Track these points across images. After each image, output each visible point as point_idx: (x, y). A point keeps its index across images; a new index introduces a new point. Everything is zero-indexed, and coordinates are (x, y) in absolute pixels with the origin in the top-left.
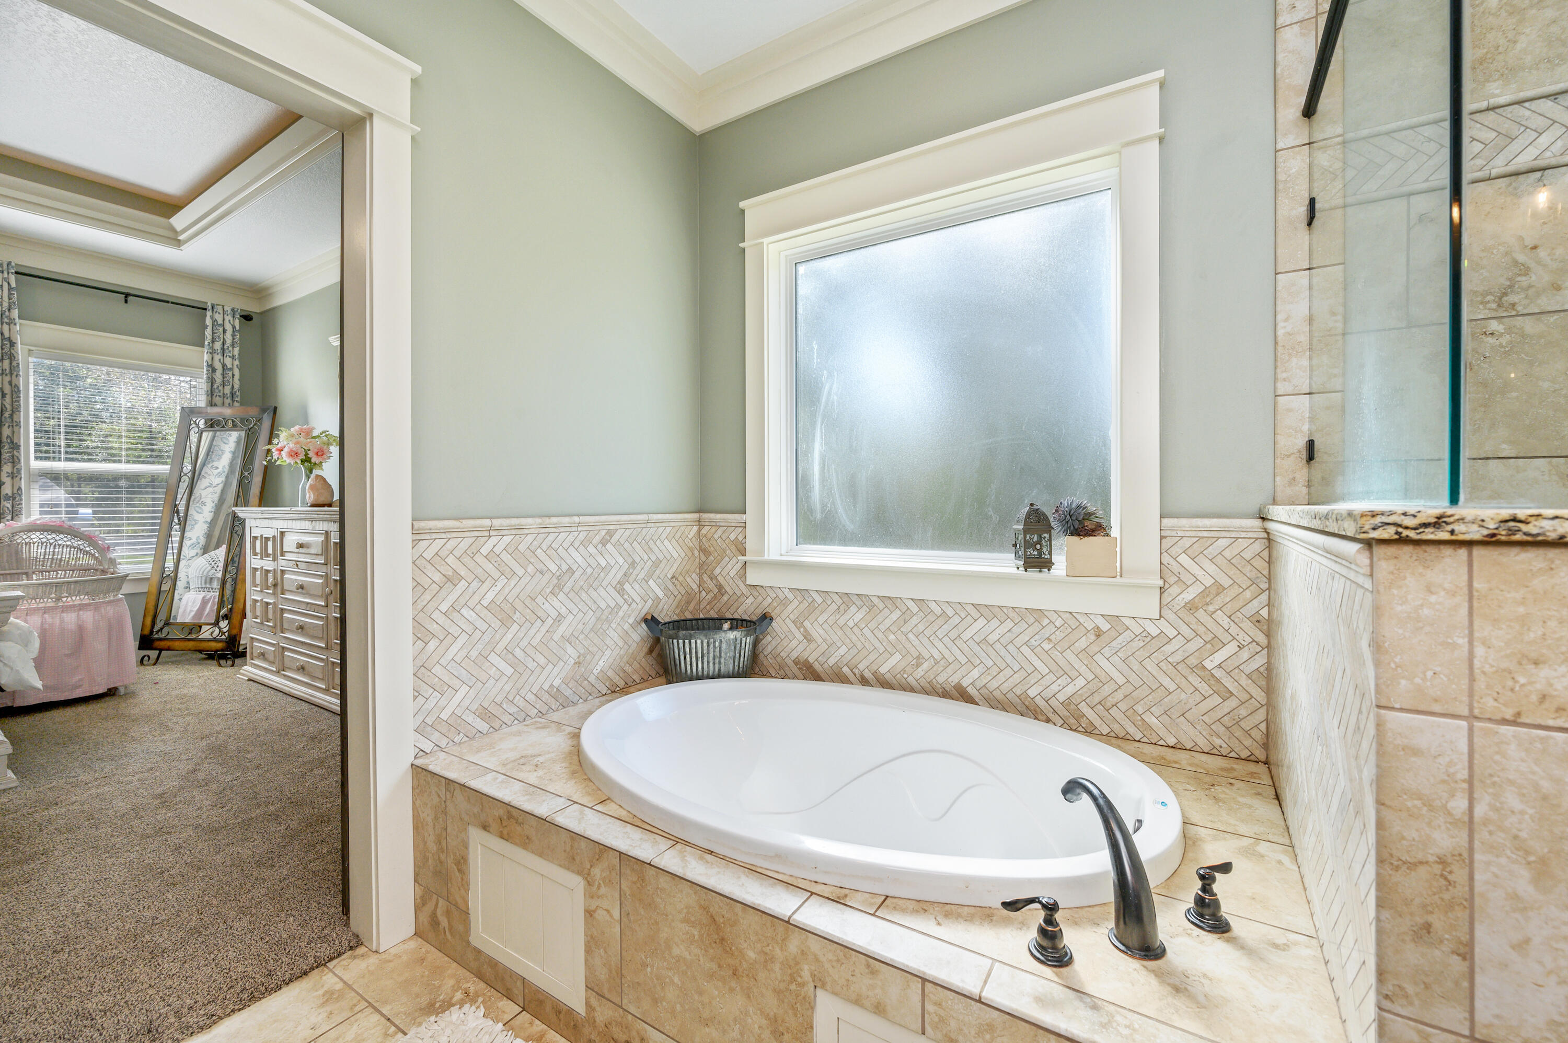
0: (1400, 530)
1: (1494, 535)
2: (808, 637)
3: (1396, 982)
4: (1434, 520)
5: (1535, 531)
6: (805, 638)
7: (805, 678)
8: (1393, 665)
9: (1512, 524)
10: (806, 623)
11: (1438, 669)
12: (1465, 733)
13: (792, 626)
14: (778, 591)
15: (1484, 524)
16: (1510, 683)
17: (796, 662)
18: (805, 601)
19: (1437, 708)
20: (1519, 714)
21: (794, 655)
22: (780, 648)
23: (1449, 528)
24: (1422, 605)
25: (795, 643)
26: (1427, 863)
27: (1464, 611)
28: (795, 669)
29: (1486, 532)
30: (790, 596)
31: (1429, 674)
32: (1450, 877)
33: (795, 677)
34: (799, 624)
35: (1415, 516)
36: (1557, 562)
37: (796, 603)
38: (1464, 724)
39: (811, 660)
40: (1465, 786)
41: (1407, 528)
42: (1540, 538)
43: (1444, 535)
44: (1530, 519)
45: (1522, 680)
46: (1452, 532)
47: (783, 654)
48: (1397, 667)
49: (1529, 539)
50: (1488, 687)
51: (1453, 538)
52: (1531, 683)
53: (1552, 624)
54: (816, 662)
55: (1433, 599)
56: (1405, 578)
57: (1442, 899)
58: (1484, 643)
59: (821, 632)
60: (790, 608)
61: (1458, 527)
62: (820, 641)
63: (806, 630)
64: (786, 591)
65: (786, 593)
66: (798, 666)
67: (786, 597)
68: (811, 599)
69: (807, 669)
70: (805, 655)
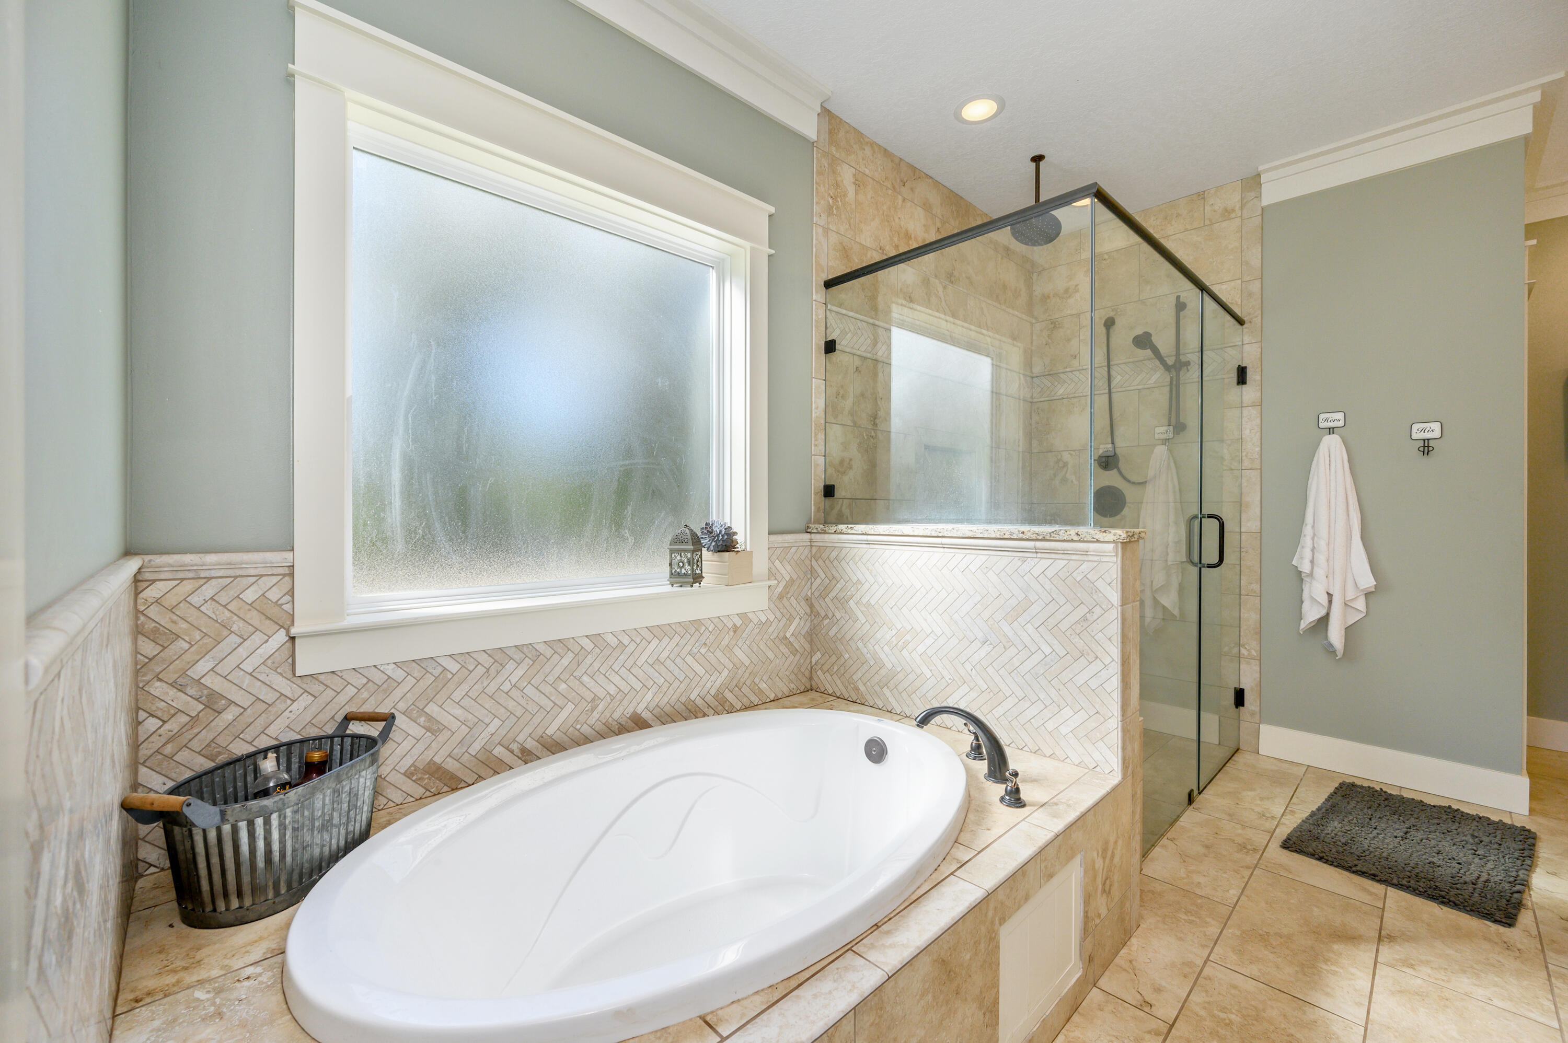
2: (433, 726)
6: (429, 729)
10: (430, 708)
14: (372, 672)
17: (411, 773)
18: (427, 675)
28: (408, 784)
30: (399, 674)
34: (413, 712)
37: (411, 681)
39: (438, 760)
54: (448, 760)
59: (457, 712)
60: (398, 693)
62: (455, 725)
63: (430, 718)
64: (390, 670)
65: (389, 673)
66: (414, 778)
67: (389, 677)
68: (440, 669)
69: (432, 775)
70: (428, 756)
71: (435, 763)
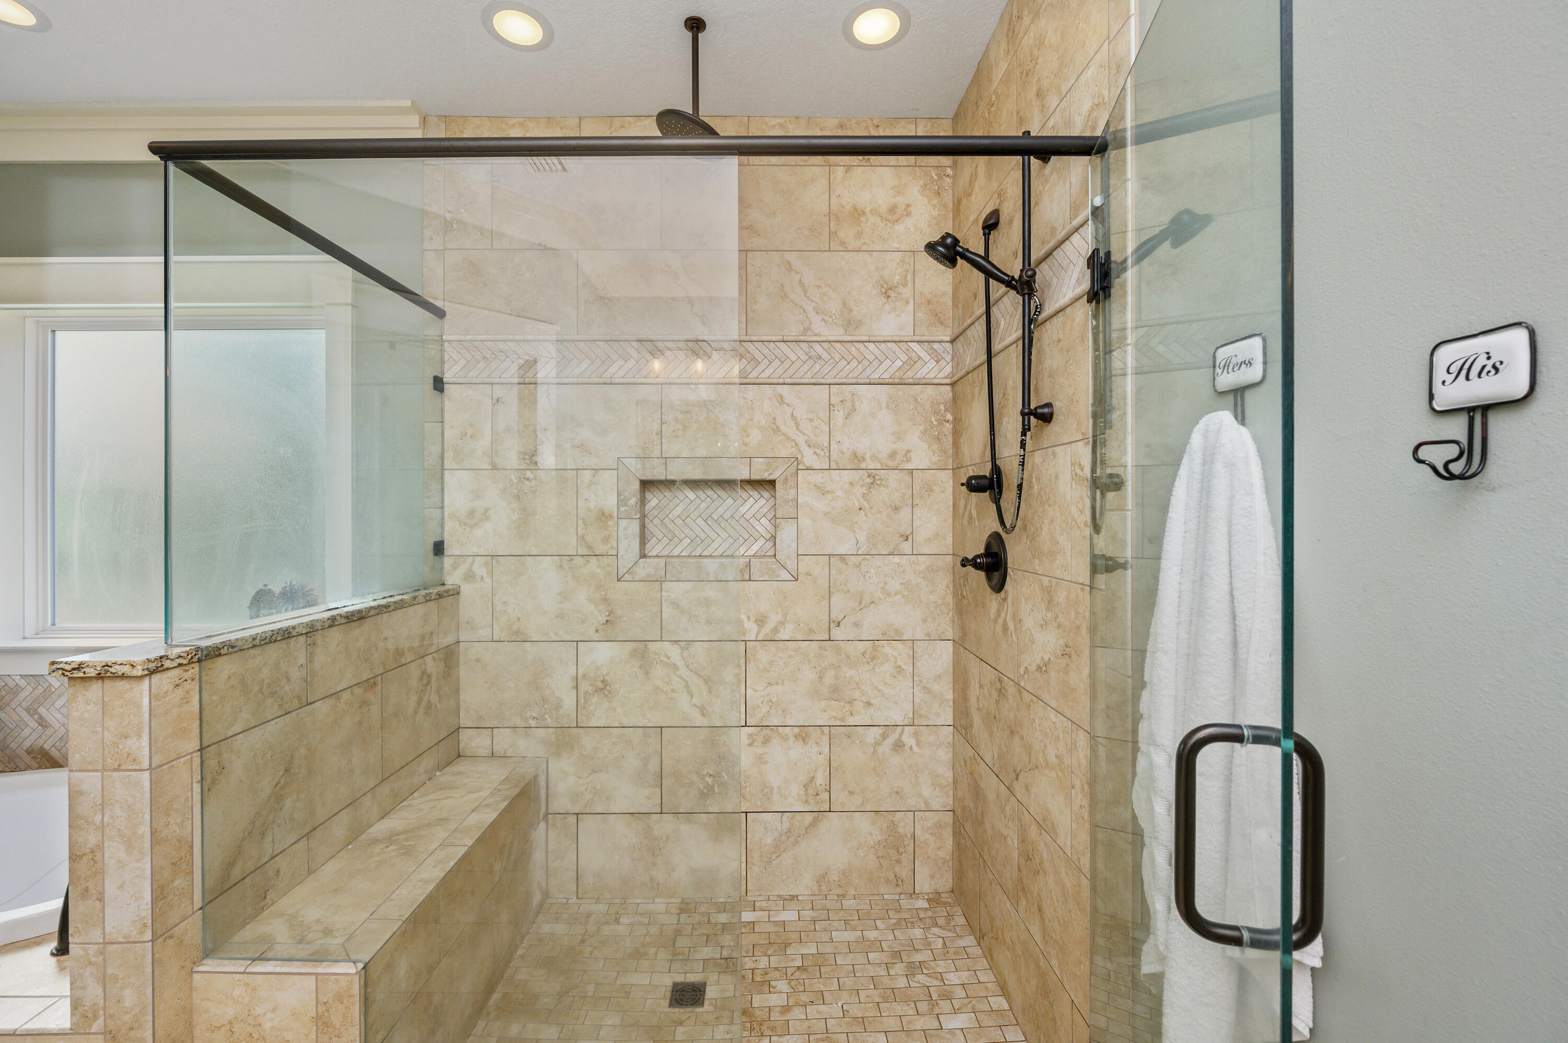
0: (64, 672)
1: (99, 674)
2: (43, 723)
3: (75, 925)
4: (77, 666)
5: (114, 671)
6: (40, 724)
7: (40, 767)
8: (73, 746)
9: (106, 667)
10: (42, 710)
11: (91, 746)
12: (100, 779)
13: (24, 715)
14: (8, 680)
15: (96, 668)
16: (117, 749)
17: (29, 752)
18: (40, 687)
19: (90, 767)
20: (120, 765)
21: (27, 744)
22: (9, 740)
23: (83, 670)
24: (84, 712)
25: (27, 731)
26: (86, 854)
27: (100, 713)
28: (28, 759)
29: (97, 672)
30: (22, 683)
31: (87, 749)
32: (95, 859)
33: (28, 768)
34: (32, 711)
35: (70, 664)
36: (133, 685)
37: (30, 689)
38: (100, 774)
39: (46, 747)
40: (101, 807)
41: (67, 671)
42: (116, 675)
43: (81, 675)
44: (113, 665)
45: (121, 747)
46: (84, 673)
47: (13, 746)
48: (75, 747)
49: (112, 675)
50: (109, 753)
51: (85, 676)
52: (124, 748)
53: (131, 717)
54: (53, 748)
55: (89, 707)
56: (78, 697)
57: (92, 872)
58: (107, 730)
59: (59, 716)
60: (22, 695)
61: (87, 670)
62: (57, 725)
63: (41, 717)
64: (17, 679)
65: (17, 681)
66: (32, 756)
67: (17, 684)
68: (47, 684)
69: (43, 756)
70: (41, 742)
71: (44, 749)
